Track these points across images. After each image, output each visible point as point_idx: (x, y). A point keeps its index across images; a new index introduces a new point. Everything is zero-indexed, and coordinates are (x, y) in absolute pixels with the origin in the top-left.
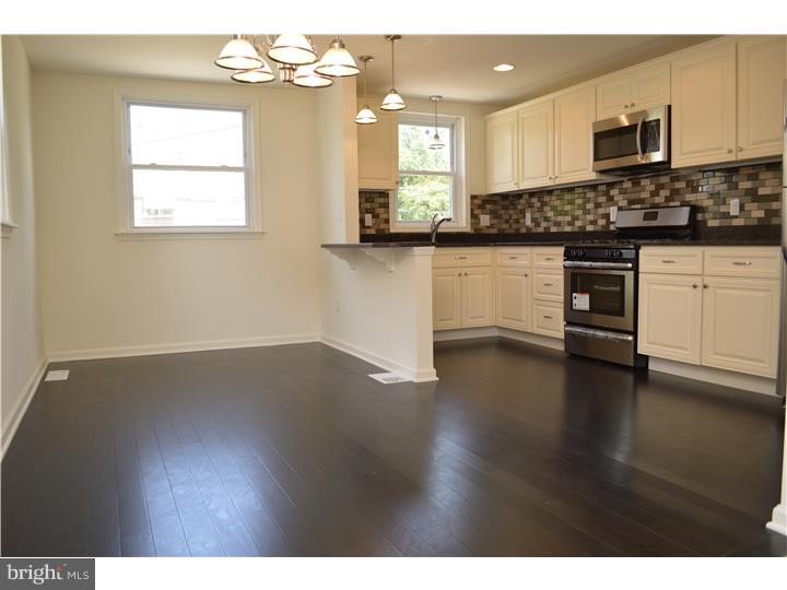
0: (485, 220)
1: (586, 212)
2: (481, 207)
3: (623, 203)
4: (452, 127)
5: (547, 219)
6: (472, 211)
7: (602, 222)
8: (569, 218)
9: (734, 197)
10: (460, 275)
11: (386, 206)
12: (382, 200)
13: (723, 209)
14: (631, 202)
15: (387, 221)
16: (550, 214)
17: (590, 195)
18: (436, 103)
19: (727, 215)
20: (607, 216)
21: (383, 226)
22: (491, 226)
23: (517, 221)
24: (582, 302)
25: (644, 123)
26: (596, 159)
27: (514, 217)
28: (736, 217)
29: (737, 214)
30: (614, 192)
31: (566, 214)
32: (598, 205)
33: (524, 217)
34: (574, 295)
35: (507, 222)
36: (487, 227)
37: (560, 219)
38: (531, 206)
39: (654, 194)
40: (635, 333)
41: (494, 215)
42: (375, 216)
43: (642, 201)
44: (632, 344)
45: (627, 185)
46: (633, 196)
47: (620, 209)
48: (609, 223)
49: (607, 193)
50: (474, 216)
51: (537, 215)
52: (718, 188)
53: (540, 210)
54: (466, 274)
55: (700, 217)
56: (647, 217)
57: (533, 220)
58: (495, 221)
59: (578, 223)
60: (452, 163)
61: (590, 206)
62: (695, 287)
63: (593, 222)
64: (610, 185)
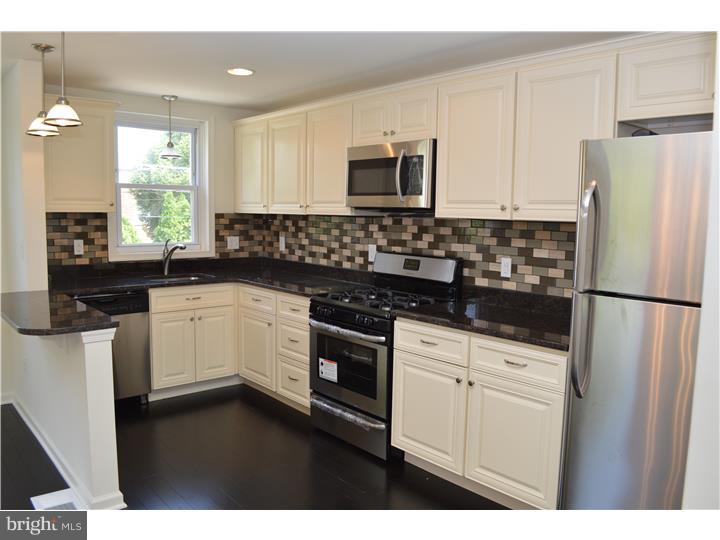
0: (233, 243)
1: (343, 246)
2: (229, 227)
3: (383, 242)
4: (195, 132)
5: (302, 247)
6: (217, 232)
7: (359, 260)
8: (324, 250)
9: (505, 255)
10: (192, 320)
11: (104, 229)
12: (98, 222)
13: (492, 267)
14: (392, 243)
15: (105, 248)
16: (305, 242)
17: (347, 227)
18: (170, 102)
19: (496, 275)
20: (364, 254)
21: (99, 254)
22: (241, 249)
23: (271, 244)
24: (330, 371)
25: (405, 158)
26: (351, 192)
27: (268, 239)
28: (507, 279)
29: (509, 275)
30: (374, 228)
31: (321, 244)
32: (356, 241)
33: (278, 241)
34: (321, 360)
35: (260, 243)
36: (236, 250)
37: (315, 249)
38: (286, 229)
39: (417, 237)
40: (388, 421)
41: (245, 235)
42: (88, 242)
43: (403, 243)
44: (385, 433)
45: (388, 221)
46: (394, 237)
47: (379, 249)
48: (367, 262)
49: (364, 228)
50: (219, 238)
51: (292, 241)
52: (487, 242)
53: (295, 235)
54: (200, 319)
55: (466, 272)
56: (408, 265)
57: (288, 246)
58: (246, 244)
59: (335, 257)
60: (194, 174)
61: (347, 240)
62: (458, 381)
63: (351, 259)
64: (369, 220)
